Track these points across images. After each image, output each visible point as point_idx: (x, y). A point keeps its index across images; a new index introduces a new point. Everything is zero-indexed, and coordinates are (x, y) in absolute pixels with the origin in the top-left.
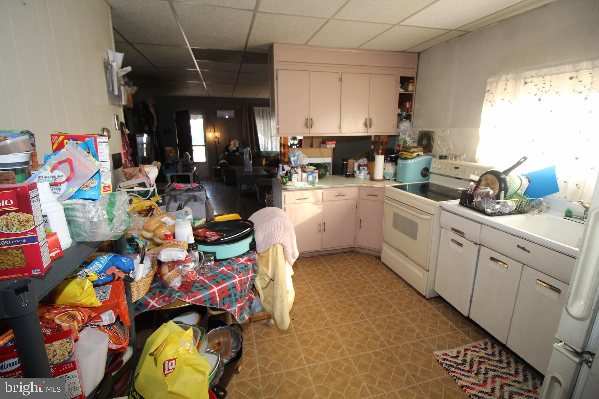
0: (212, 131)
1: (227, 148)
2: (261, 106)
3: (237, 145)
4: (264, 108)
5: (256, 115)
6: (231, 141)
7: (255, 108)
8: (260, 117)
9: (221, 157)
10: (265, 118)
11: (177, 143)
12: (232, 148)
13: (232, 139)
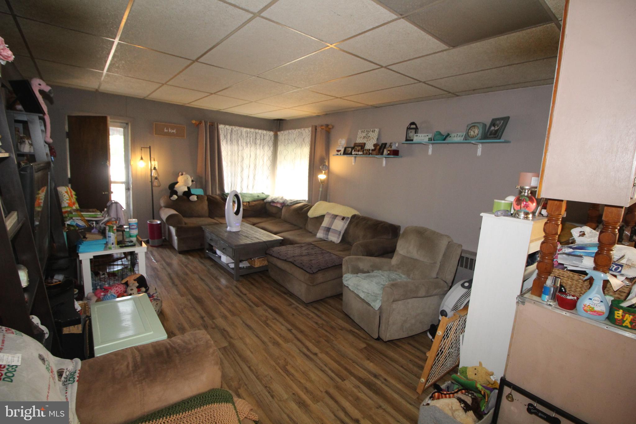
0: (146, 157)
1: (172, 188)
2: (230, 124)
3: (190, 184)
4: (233, 127)
5: (222, 137)
6: (178, 176)
7: (221, 126)
8: (227, 142)
9: (162, 203)
10: (235, 143)
11: (69, 176)
12: (181, 187)
13: (180, 173)
